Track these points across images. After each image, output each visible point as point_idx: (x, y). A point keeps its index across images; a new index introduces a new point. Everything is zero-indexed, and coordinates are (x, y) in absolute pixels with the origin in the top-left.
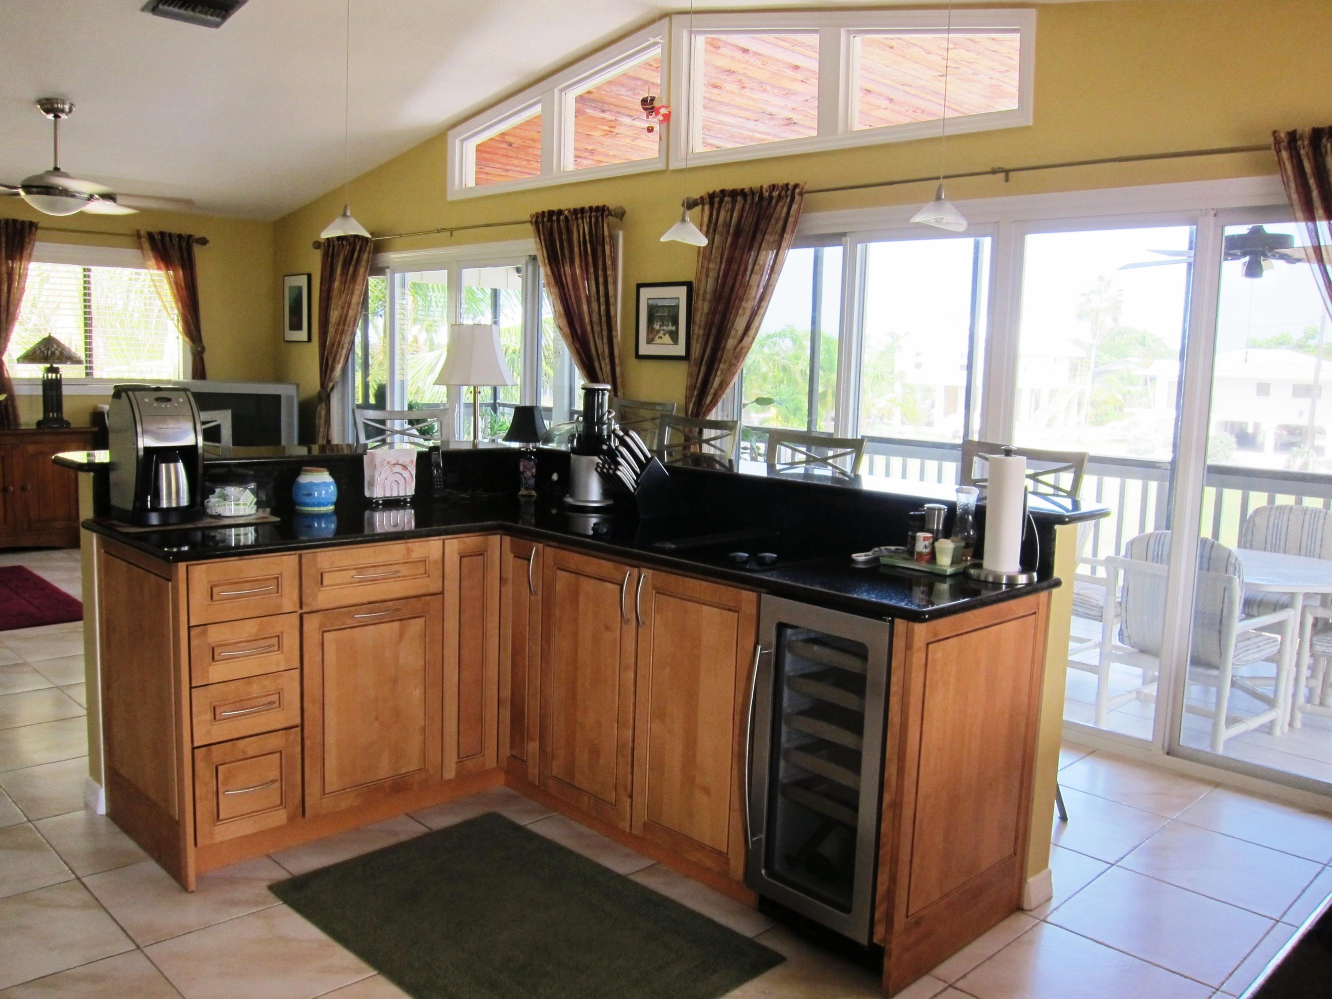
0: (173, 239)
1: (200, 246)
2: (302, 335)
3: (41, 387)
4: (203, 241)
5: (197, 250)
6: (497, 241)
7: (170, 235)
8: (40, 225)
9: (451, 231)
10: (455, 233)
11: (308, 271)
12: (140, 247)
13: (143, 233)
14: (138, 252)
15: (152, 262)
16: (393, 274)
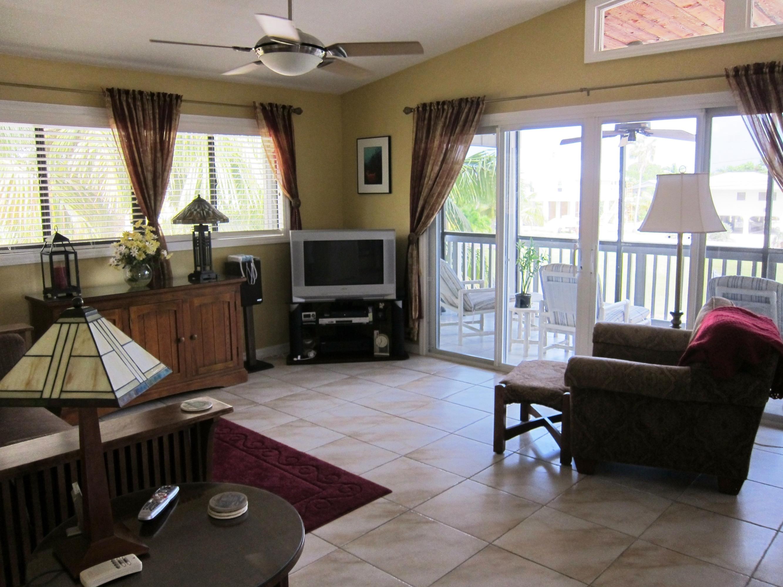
0: (279, 109)
1: (297, 115)
2: (384, 187)
3: (191, 243)
4: (299, 111)
5: (295, 118)
6: (657, 96)
7: (277, 106)
8: (183, 98)
9: (588, 91)
10: (591, 92)
11: (390, 133)
12: (255, 117)
13: (257, 104)
14: (253, 122)
15: (265, 130)
16: (502, 131)
